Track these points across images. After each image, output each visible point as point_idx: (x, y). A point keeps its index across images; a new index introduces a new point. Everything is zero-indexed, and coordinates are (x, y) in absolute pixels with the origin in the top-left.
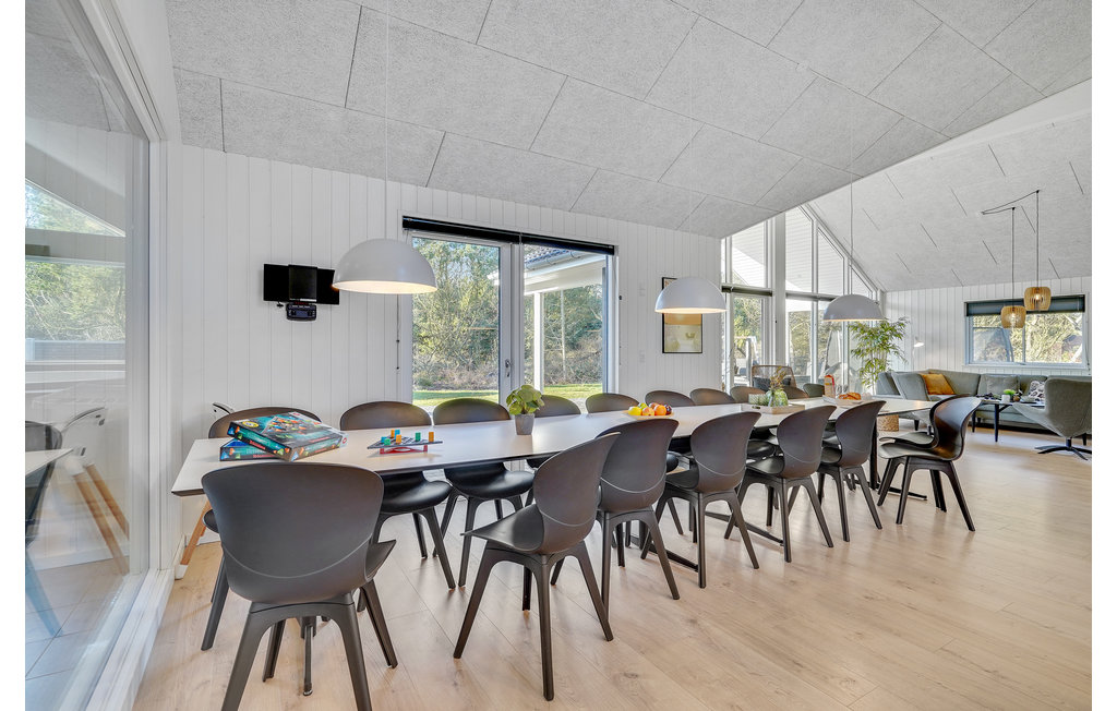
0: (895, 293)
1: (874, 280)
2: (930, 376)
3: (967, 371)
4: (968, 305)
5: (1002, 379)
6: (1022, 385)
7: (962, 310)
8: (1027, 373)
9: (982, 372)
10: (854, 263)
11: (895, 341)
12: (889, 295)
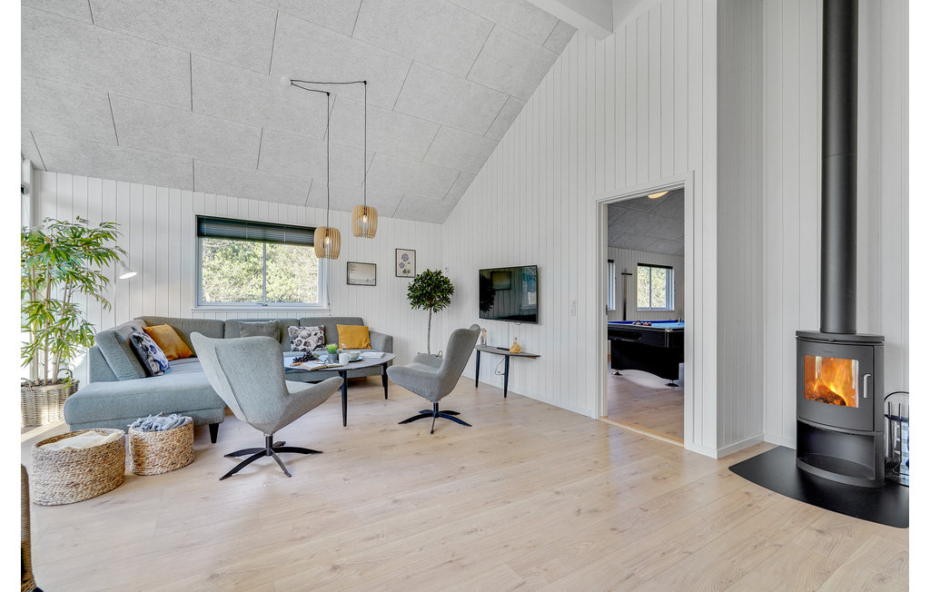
4: (201, 220)
5: (262, 326)
7: (193, 227)
9: (223, 317)
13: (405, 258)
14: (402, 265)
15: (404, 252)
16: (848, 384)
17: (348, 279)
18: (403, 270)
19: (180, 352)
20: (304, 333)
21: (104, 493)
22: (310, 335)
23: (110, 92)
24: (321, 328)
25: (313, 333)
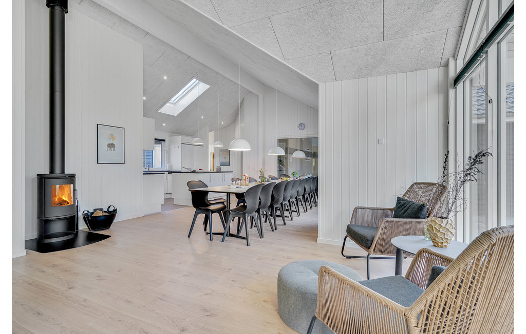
16: (69, 195)
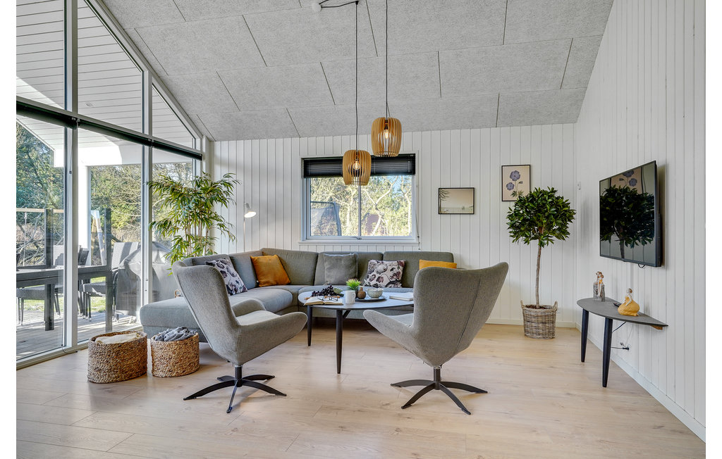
0: (225, 143)
1: (194, 117)
2: (263, 259)
3: (304, 249)
4: (307, 163)
5: (341, 259)
6: (358, 266)
7: (298, 168)
8: (364, 249)
9: (320, 250)
10: (157, 79)
11: (218, 208)
12: (217, 144)
13: (515, 175)
14: (510, 186)
15: (514, 169)
17: (440, 208)
18: (512, 191)
19: (277, 279)
20: (380, 267)
21: (117, 381)
22: (385, 270)
23: (218, 70)
24: (400, 263)
25: (390, 268)
